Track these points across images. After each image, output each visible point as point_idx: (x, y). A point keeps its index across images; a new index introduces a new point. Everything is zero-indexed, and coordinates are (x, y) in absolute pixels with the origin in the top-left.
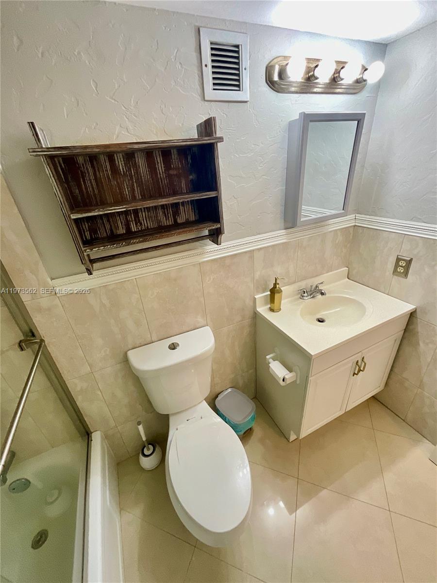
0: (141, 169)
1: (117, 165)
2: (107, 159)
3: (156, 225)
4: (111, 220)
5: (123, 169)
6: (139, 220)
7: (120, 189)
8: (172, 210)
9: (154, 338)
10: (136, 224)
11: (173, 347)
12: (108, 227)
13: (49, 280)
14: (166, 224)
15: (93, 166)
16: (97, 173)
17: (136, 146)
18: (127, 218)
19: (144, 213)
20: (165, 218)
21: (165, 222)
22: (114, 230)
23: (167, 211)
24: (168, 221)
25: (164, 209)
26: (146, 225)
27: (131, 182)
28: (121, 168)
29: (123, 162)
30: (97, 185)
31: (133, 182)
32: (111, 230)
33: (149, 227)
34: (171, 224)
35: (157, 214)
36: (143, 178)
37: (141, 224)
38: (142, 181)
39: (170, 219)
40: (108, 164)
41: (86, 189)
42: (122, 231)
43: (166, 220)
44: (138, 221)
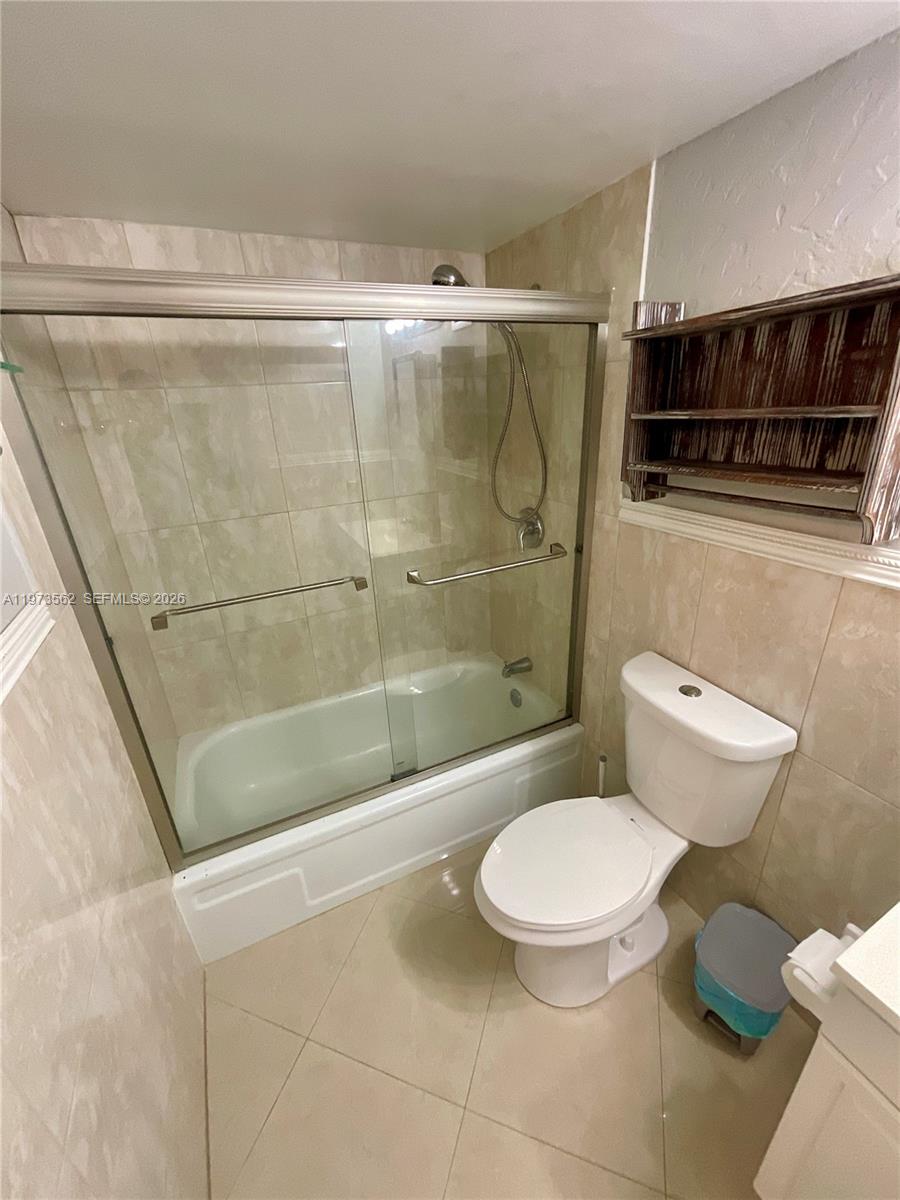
0: (793, 350)
1: (755, 345)
2: (744, 334)
3: (777, 462)
4: (712, 434)
5: (761, 351)
6: (752, 446)
7: (743, 386)
8: (823, 439)
9: (694, 665)
10: (744, 451)
11: (687, 691)
12: (703, 445)
13: (621, 496)
14: (797, 465)
15: (720, 348)
16: (722, 359)
17: (733, 316)
18: (734, 437)
19: (764, 434)
20: (800, 453)
21: (797, 460)
22: (709, 452)
23: (812, 438)
24: (804, 460)
25: (807, 432)
26: (760, 455)
27: (765, 374)
28: (759, 350)
29: (765, 340)
30: (715, 376)
31: (768, 375)
32: (706, 451)
33: (764, 463)
34: (809, 466)
35: (788, 439)
36: (790, 367)
37: (752, 452)
38: (785, 374)
39: (811, 456)
40: (742, 343)
41: (699, 382)
42: (719, 456)
43: (802, 455)
44: (748, 446)
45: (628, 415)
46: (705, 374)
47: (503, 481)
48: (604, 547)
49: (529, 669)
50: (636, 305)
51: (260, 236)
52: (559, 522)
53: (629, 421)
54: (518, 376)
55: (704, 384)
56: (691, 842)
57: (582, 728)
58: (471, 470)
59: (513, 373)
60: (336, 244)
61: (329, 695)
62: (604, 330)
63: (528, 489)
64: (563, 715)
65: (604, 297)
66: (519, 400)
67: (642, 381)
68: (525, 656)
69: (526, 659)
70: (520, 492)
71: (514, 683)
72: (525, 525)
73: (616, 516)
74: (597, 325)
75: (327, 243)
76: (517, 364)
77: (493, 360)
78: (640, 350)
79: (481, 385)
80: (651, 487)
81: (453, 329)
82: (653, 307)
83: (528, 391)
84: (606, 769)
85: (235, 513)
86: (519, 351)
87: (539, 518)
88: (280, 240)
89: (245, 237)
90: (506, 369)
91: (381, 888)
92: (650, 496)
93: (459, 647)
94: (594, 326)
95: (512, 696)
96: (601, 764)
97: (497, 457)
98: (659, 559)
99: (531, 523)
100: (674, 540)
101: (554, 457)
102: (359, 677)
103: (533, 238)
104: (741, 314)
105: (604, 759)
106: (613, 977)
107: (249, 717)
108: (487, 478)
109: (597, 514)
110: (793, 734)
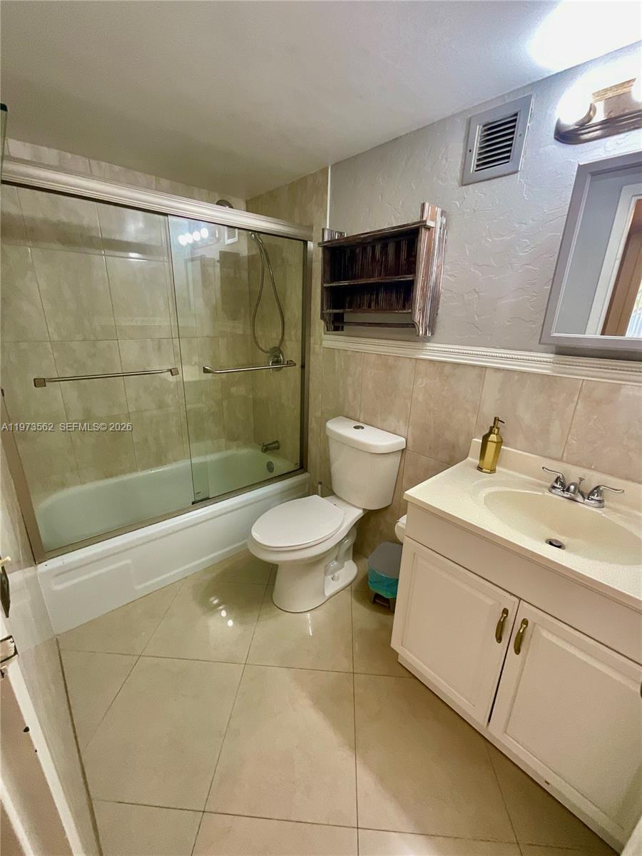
1: (376, 254)
2: (371, 246)
11: (356, 427)
29: (379, 252)
30: (361, 268)
38: (388, 266)
45: (322, 285)
46: (357, 267)
47: (259, 333)
48: (315, 363)
49: (278, 448)
50: (323, 230)
51: (103, 164)
52: (292, 351)
53: (323, 288)
54: (266, 269)
55: (357, 272)
56: (364, 510)
57: (309, 475)
58: (240, 328)
59: (263, 270)
60: (154, 177)
61: (143, 469)
62: (311, 245)
63: (274, 335)
64: (298, 467)
65: (310, 228)
66: (267, 283)
67: (328, 269)
68: (275, 440)
69: (277, 442)
70: (270, 337)
71: (269, 458)
72: (272, 357)
73: (321, 344)
74: (307, 242)
75: (149, 176)
76: (266, 263)
77: (251, 259)
78: (327, 251)
79: (245, 275)
80: (336, 324)
81: (226, 243)
82: (331, 231)
83: (272, 279)
84: (322, 489)
85: (79, 337)
86: (266, 254)
87: (281, 352)
88: (117, 168)
89: (93, 162)
90: (259, 266)
91: (186, 578)
92: (336, 329)
93: (233, 438)
94: (305, 243)
95: (268, 465)
96: (319, 486)
97: (254, 317)
98: (343, 364)
99: (277, 357)
100: (349, 353)
101: (287, 315)
102: (165, 456)
103: (272, 195)
104: (366, 235)
105: (320, 483)
106: (328, 593)
107: (85, 483)
108: (249, 332)
109: (312, 345)
110: (404, 440)
